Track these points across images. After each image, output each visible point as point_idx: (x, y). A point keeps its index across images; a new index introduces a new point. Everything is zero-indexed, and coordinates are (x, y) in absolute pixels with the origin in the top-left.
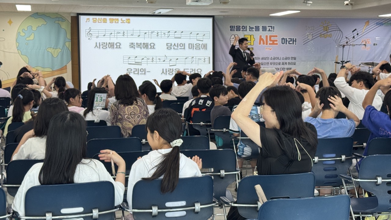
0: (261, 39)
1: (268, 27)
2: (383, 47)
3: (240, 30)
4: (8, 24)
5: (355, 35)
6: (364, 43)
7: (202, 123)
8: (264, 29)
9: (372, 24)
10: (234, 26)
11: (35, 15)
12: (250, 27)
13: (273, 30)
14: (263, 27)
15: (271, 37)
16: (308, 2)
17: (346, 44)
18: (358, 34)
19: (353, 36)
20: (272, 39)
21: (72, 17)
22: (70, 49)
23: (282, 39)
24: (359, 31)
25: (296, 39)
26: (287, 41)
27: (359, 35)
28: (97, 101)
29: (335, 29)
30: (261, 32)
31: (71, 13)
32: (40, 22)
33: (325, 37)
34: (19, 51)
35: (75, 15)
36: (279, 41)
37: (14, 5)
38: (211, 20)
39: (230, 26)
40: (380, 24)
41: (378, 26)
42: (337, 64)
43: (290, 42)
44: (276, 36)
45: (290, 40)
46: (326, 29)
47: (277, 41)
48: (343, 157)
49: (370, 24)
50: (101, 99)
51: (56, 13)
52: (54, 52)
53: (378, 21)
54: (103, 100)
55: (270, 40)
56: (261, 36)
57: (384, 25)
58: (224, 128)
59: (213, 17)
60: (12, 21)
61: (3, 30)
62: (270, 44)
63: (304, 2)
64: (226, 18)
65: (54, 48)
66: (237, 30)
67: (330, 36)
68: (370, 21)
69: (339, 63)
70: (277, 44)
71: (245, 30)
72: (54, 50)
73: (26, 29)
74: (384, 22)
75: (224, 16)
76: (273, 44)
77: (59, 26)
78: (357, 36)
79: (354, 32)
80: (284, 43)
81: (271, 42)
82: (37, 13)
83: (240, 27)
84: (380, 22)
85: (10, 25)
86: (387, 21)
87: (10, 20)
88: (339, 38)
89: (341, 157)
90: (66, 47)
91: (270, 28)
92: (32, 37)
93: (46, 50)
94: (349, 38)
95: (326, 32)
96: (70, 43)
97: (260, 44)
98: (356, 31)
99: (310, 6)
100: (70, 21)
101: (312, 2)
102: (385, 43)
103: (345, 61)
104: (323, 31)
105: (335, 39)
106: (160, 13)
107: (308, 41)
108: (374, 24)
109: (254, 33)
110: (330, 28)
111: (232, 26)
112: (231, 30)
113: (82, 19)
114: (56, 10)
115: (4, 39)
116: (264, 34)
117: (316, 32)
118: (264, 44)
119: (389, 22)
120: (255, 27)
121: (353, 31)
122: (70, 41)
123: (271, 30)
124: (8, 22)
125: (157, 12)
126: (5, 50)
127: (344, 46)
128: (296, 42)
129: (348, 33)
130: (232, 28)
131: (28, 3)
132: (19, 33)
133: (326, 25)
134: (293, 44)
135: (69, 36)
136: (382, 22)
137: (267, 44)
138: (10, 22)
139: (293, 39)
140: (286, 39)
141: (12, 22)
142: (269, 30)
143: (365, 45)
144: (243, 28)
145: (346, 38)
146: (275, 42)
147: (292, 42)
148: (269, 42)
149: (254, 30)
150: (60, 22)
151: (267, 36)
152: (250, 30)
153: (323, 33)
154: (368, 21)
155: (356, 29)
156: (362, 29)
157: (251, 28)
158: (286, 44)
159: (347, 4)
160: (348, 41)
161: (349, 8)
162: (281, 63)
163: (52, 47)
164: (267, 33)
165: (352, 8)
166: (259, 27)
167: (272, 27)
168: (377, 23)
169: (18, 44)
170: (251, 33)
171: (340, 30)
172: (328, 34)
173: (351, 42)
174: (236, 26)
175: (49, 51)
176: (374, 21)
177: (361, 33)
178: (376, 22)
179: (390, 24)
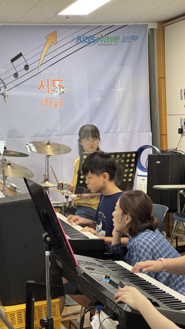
2: (98, 100)
5: (18, 69)
18: (26, 67)
19: (13, 71)
24: (28, 57)
27: (30, 68)
40: (87, 40)
41: (81, 45)
49: (58, 39)
53: (80, 34)
57: (99, 42)
68: (59, 32)
74: (99, 36)
78: (24, 71)
79: (16, 63)
84: (87, 35)
86: (104, 33)
98: (20, 60)
102: (103, 88)
108: (70, 39)
119: (112, 35)
121: (13, 61)
136: (91, 34)
154: (56, 32)
155: (20, 55)
156: (39, 52)
168: (79, 38)
173: (8, 87)
176: (73, 31)
177: (36, 65)
178: (75, 36)
179: (116, 39)
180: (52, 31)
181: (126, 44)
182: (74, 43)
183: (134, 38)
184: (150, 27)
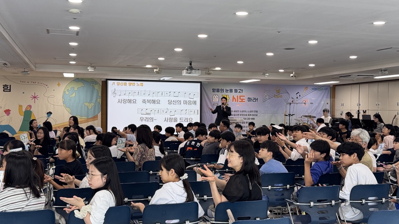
0: (234, 98)
1: (239, 90)
2: (317, 105)
3: (219, 92)
4: (57, 86)
5: (298, 96)
6: (304, 102)
7: (192, 159)
8: (236, 91)
9: (309, 89)
10: (215, 89)
11: (77, 80)
12: (226, 89)
13: (242, 92)
14: (235, 90)
15: (240, 96)
16: (266, 74)
17: (292, 102)
18: (300, 96)
19: (297, 97)
20: (241, 98)
21: (102, 81)
22: (100, 103)
23: (248, 98)
24: (301, 93)
25: (257, 98)
26: (251, 100)
28: (119, 143)
29: (284, 92)
30: (234, 93)
31: (102, 79)
32: (80, 85)
33: (278, 98)
34: (64, 105)
35: (105, 80)
36: (246, 100)
37: (62, 73)
38: (199, 84)
39: (213, 89)
41: (314, 90)
42: (286, 116)
43: (254, 101)
44: (244, 96)
45: (254, 99)
46: (278, 92)
47: (244, 99)
48: (288, 186)
49: (308, 89)
50: (122, 142)
51: (91, 79)
52: (89, 105)
53: (313, 87)
54: (124, 143)
55: (240, 99)
56: (233, 96)
57: (318, 90)
58: (208, 162)
59: (201, 82)
60: (60, 83)
61: (54, 90)
62: (240, 101)
63: (263, 74)
64: (209, 84)
65: (89, 103)
66: (217, 92)
67: (281, 97)
69: (287, 115)
70: (245, 101)
71: (223, 91)
72: (89, 104)
73: (70, 90)
75: (208, 82)
76: (242, 101)
77: (93, 88)
78: (299, 97)
79: (297, 94)
80: (249, 101)
81: (241, 100)
82: (78, 78)
83: (219, 89)
84: (315, 88)
85: (59, 86)
86: (319, 87)
87: (59, 83)
88: (287, 98)
89: (287, 186)
90: (97, 102)
91: (240, 90)
92: (74, 95)
93: (83, 104)
94: (294, 98)
95: (278, 94)
96: (101, 99)
97: (233, 101)
99: (267, 76)
100: (101, 85)
101: (268, 75)
102: (318, 102)
103: (291, 114)
104: (276, 93)
105: (284, 99)
106: (164, 79)
107: (266, 100)
108: (310, 89)
109: (229, 93)
110: (281, 91)
111: (214, 89)
112: (213, 92)
113: (110, 83)
114: (91, 77)
115: (53, 96)
116: (236, 95)
117: (272, 93)
118: (235, 101)
119: (321, 88)
120: (230, 89)
121: (296, 94)
122: (101, 98)
123: (240, 92)
124: (58, 85)
125: (162, 79)
126: (54, 104)
127: (290, 104)
128: (257, 100)
129: (293, 94)
130: (214, 90)
131: (72, 72)
132: (64, 92)
133: (279, 89)
134: (256, 102)
135: (100, 94)
136: (316, 87)
137: (238, 101)
138: (59, 85)
139: (256, 98)
140: (251, 98)
141: (60, 85)
142: (239, 92)
143: (305, 103)
144: (221, 90)
145: (292, 98)
146: (243, 100)
147: (255, 101)
148: (239, 100)
149: (229, 92)
150: (94, 85)
151: (238, 96)
152: (226, 92)
153: (276, 95)
154: (307, 87)
155: (298, 92)
156: (302, 92)
157: (227, 91)
158: (251, 101)
159: (292, 76)
160: (293, 100)
161: (294, 78)
162: (247, 115)
163: (88, 102)
164: (238, 94)
165: (296, 78)
166: (232, 90)
167: (241, 90)
168: (313, 88)
169: (64, 100)
170: (227, 94)
171: (288, 93)
172: (280, 95)
173: (295, 101)
174: (217, 89)
175: (86, 104)
176: (311, 87)
177: (302, 95)
178: (312, 88)
179: (322, 89)
180: (306, 87)
181: (325, 90)
182: (312, 90)
183: (327, 89)
184: (331, 86)
